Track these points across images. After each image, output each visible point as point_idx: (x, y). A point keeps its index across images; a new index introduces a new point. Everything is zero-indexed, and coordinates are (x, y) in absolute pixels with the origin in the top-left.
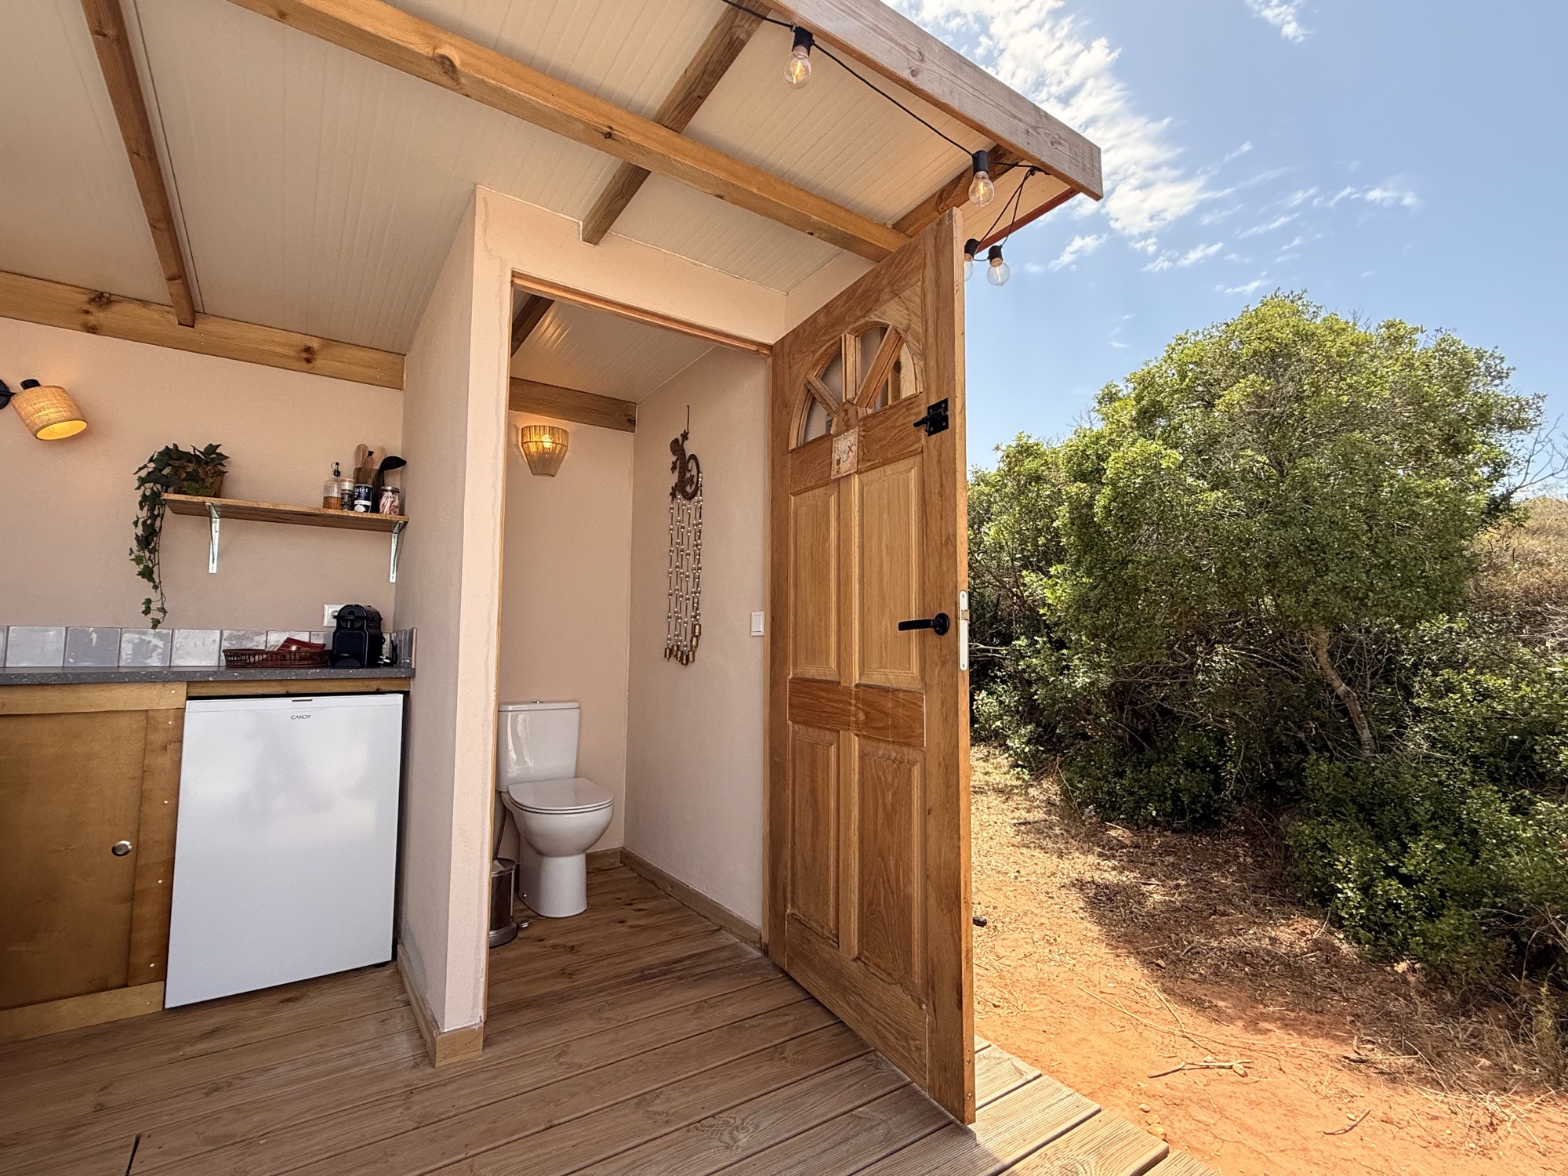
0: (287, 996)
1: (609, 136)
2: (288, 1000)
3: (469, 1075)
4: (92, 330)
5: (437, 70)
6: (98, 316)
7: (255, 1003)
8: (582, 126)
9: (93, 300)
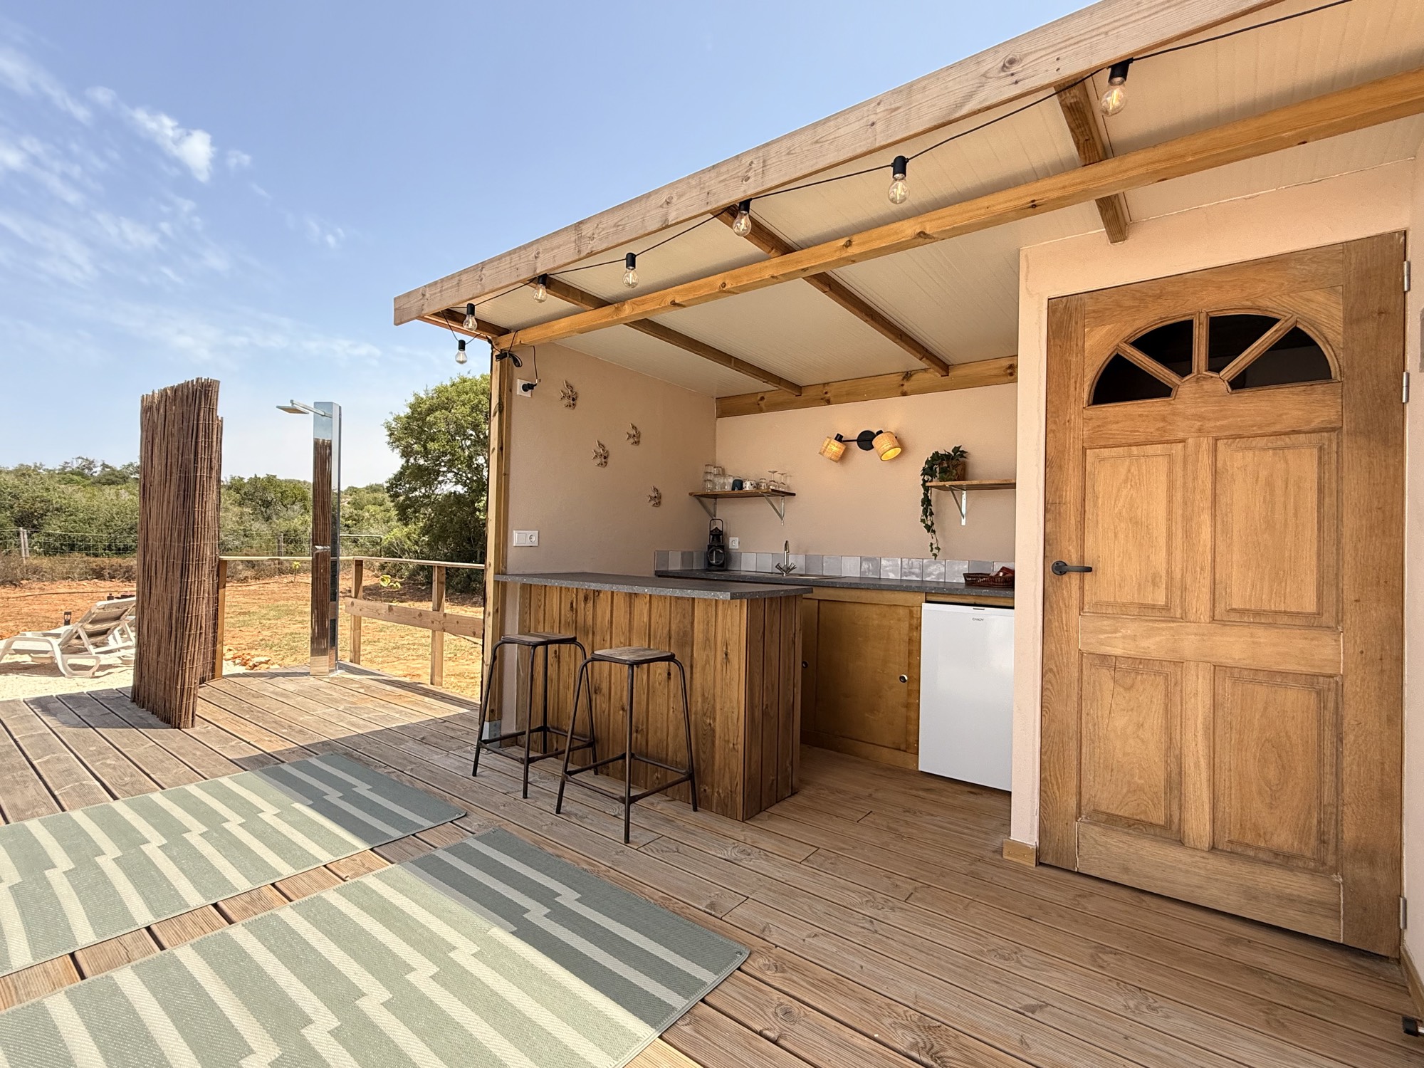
0: (973, 790)
1: (1034, 206)
2: (971, 792)
3: (1015, 871)
4: (904, 394)
5: (921, 240)
6: (908, 386)
7: (957, 787)
8: (1014, 213)
9: (904, 378)
